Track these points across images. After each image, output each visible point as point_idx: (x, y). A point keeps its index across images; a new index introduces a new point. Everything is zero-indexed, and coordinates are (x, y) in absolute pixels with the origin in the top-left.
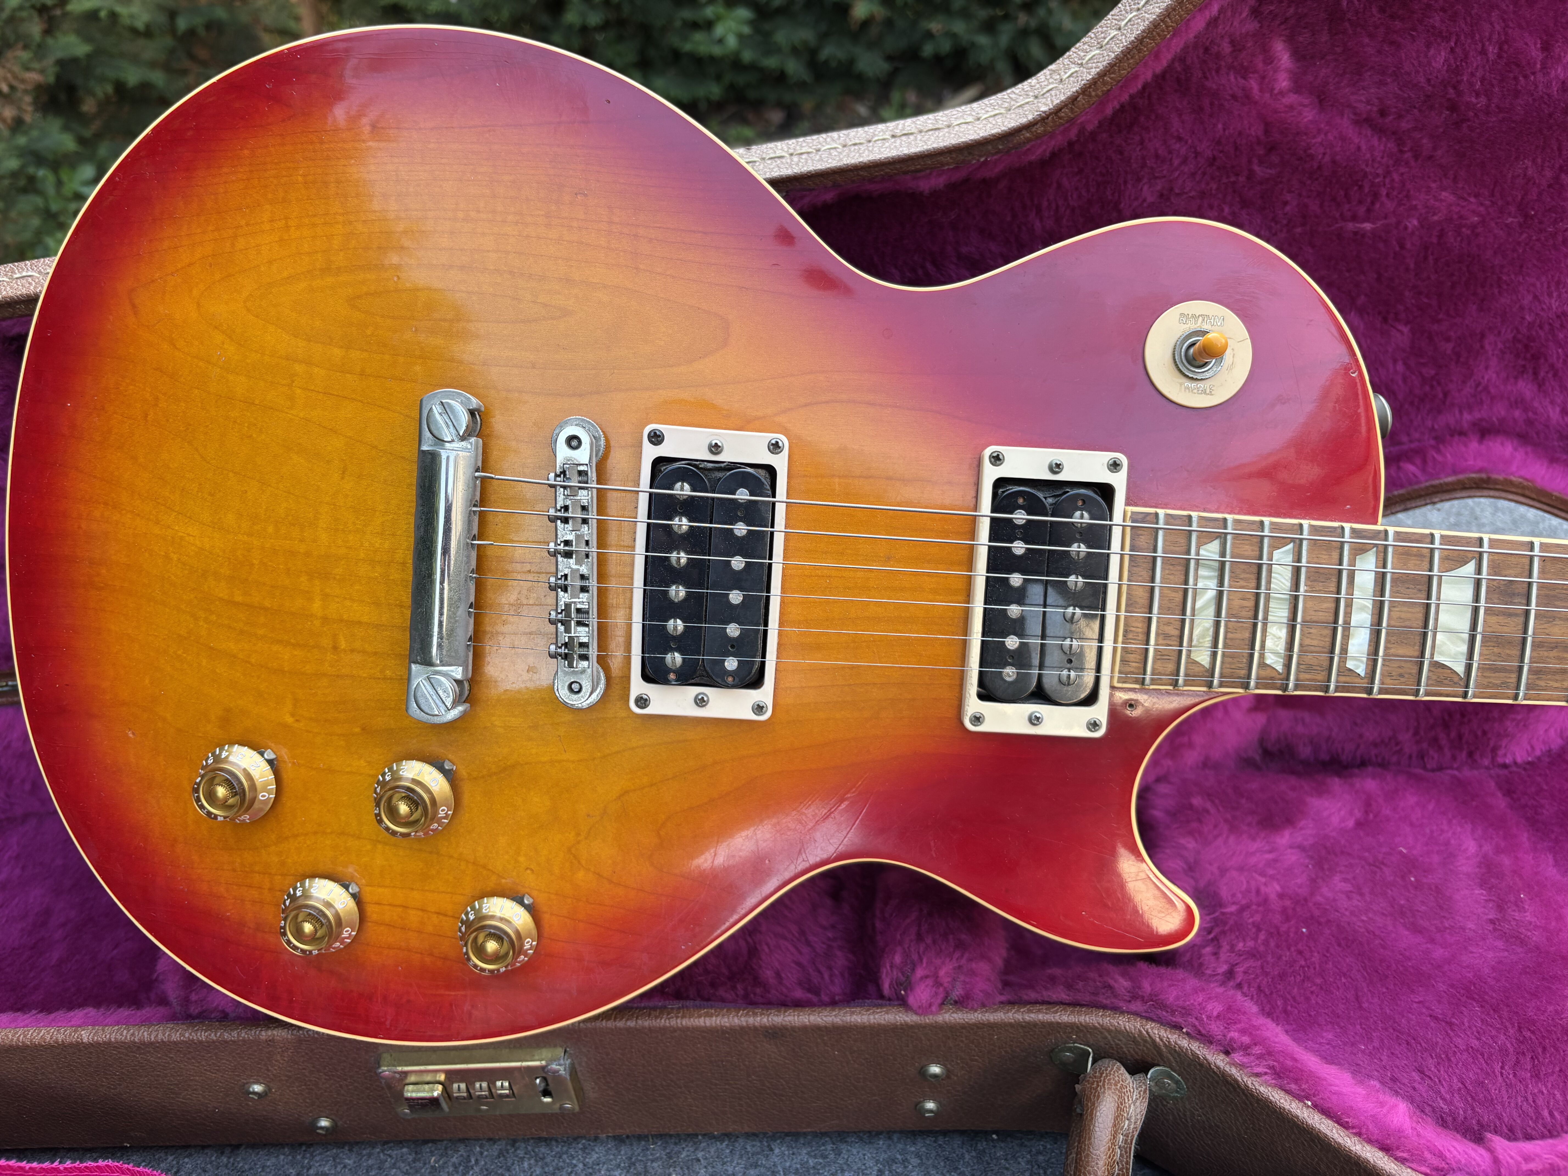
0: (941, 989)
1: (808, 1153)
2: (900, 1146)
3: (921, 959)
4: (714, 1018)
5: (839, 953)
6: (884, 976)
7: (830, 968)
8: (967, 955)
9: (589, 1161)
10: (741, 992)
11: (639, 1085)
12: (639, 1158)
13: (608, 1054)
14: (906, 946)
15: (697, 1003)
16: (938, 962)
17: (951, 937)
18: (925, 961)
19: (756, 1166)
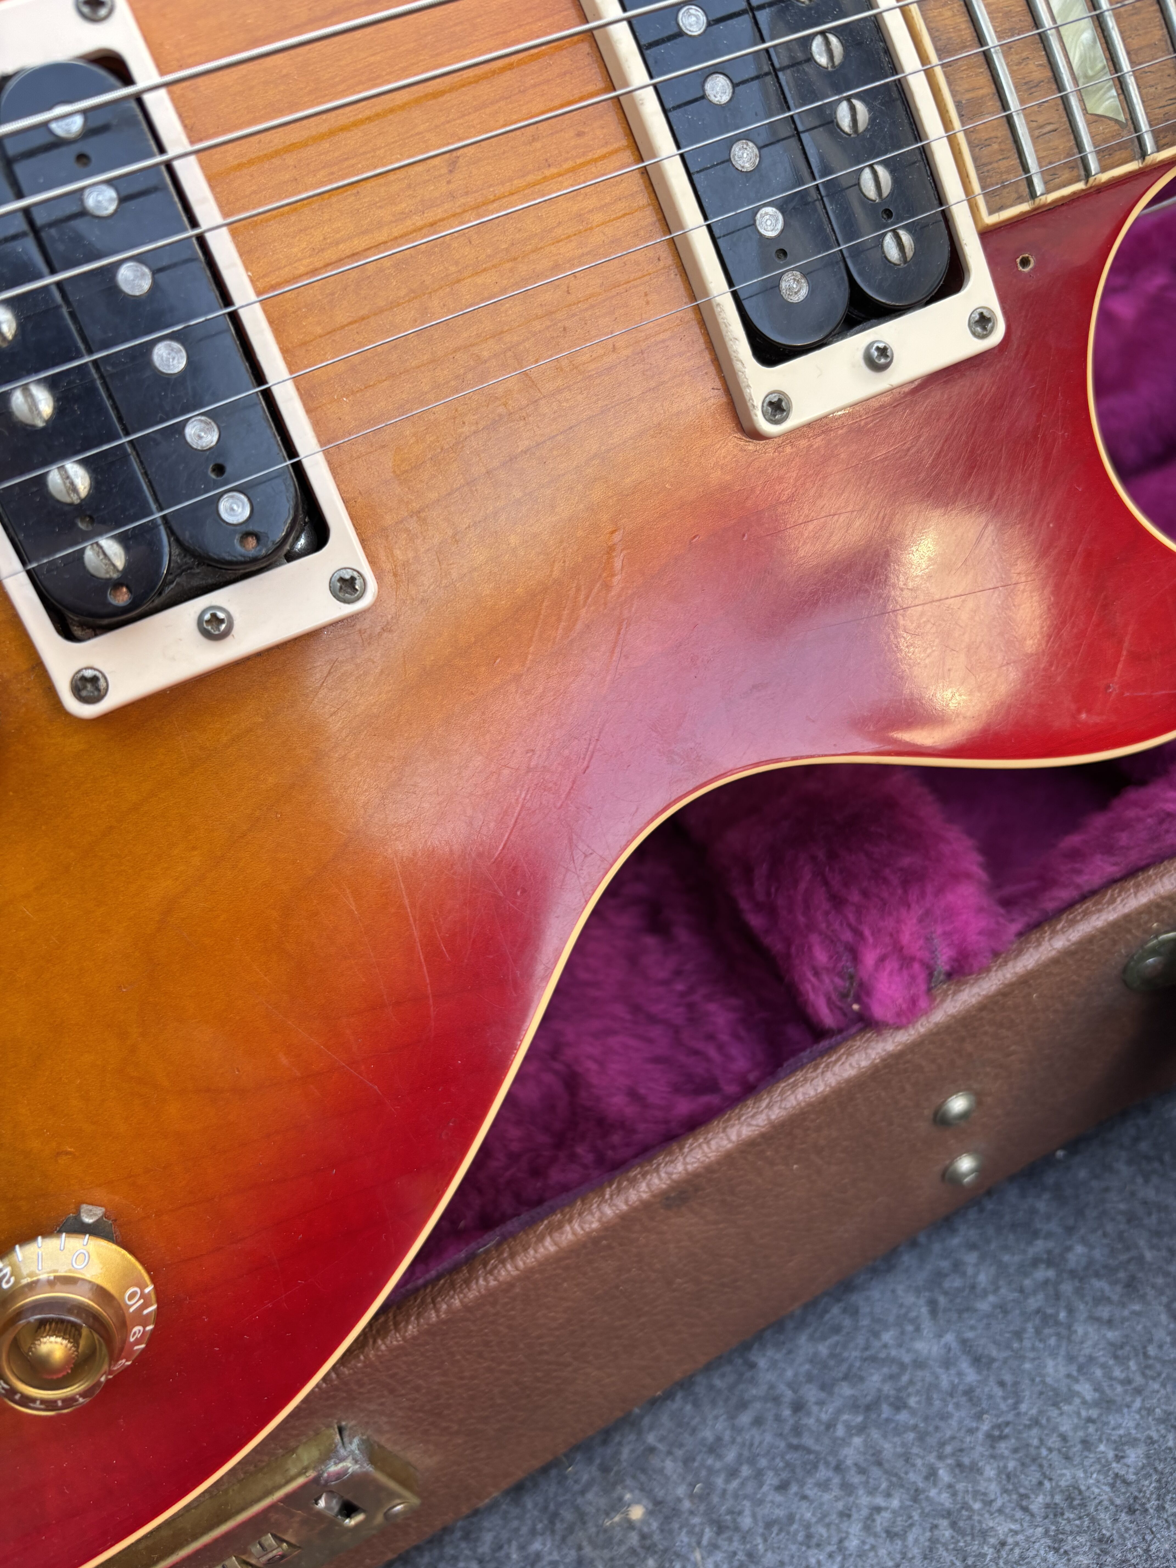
0: (916, 966)
1: (811, 1338)
2: (937, 1247)
3: (858, 934)
4: (567, 1228)
5: (712, 1007)
6: (812, 996)
7: (711, 1037)
8: (930, 889)
9: (484, 1548)
10: (589, 1158)
11: (499, 1401)
12: (561, 1499)
13: (417, 1389)
14: (823, 926)
15: (525, 1217)
16: (889, 923)
17: (887, 871)
18: (867, 932)
19: (743, 1405)
